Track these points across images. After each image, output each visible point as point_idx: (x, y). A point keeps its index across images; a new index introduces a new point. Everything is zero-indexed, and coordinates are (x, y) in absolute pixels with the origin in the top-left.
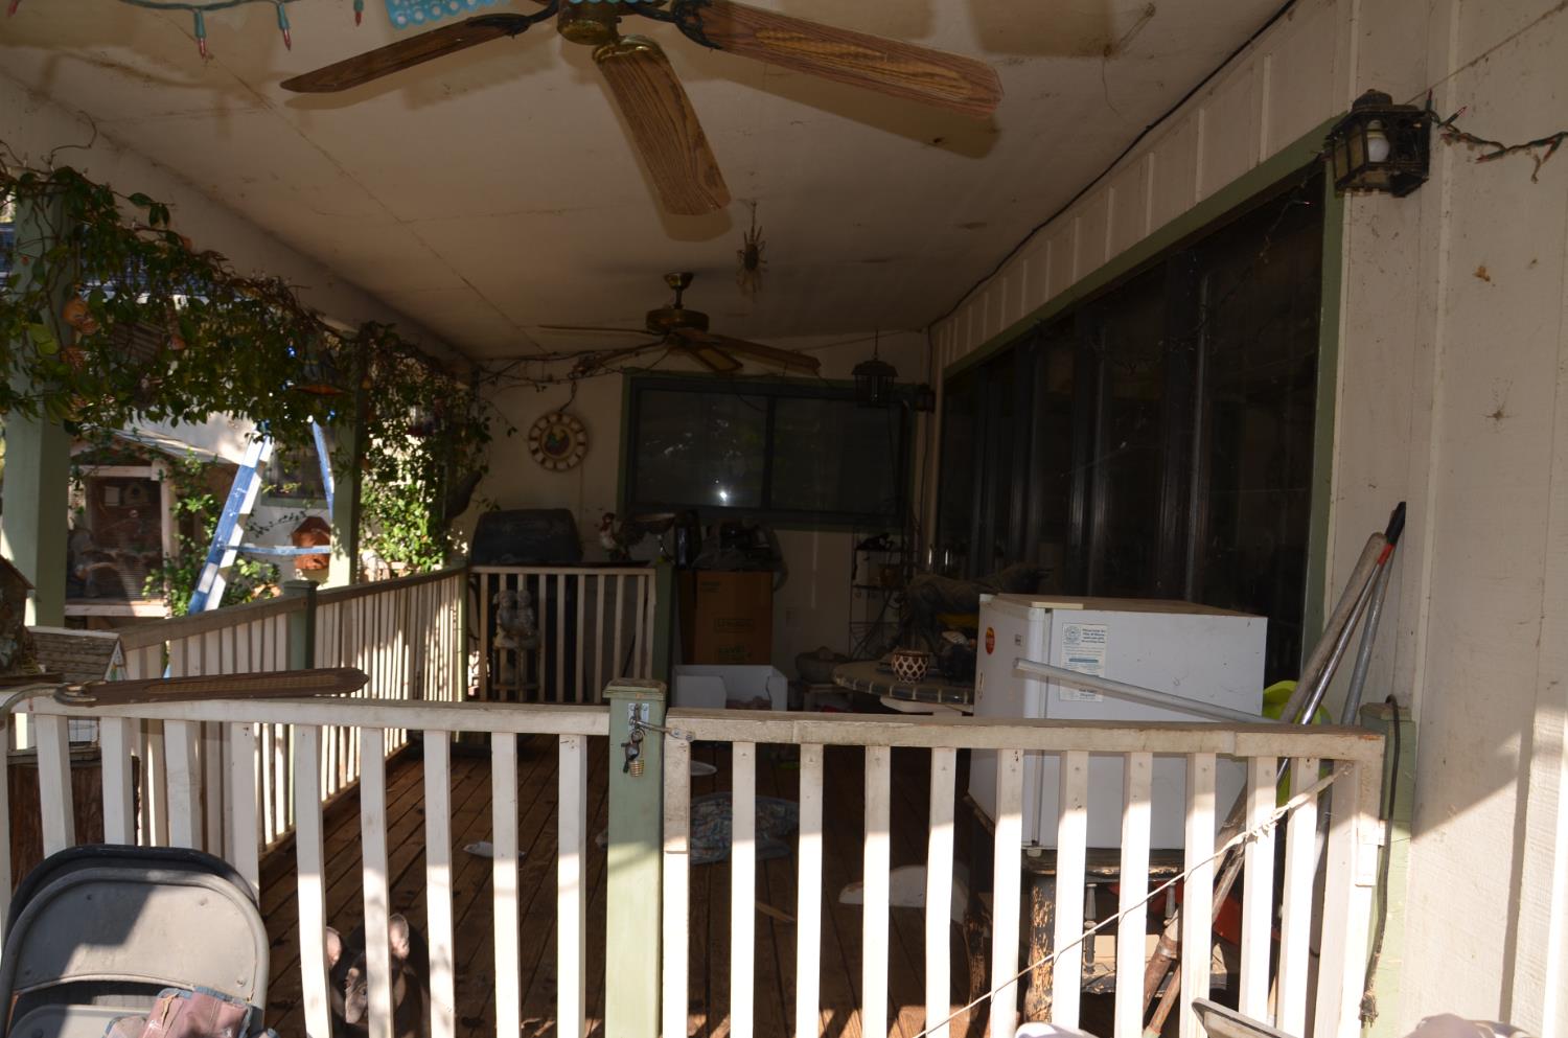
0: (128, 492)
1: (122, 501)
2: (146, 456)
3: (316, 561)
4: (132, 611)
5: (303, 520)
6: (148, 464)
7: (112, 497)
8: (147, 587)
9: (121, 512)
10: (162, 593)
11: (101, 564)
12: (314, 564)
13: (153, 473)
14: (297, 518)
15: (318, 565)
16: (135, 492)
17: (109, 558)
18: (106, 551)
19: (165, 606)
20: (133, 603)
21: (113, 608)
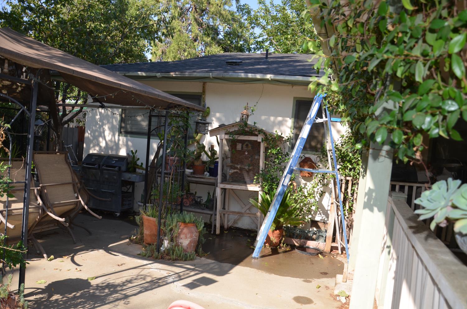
0: (244, 146)
1: (242, 147)
2: (256, 133)
3: (309, 174)
4: (247, 188)
5: (303, 158)
6: (257, 135)
7: (239, 147)
8: (255, 180)
9: (242, 152)
10: (259, 183)
11: (235, 171)
12: (308, 175)
13: (259, 139)
14: (302, 157)
15: (309, 175)
16: (247, 145)
17: (236, 168)
18: (236, 166)
19: (259, 187)
20: (248, 185)
21: (241, 187)
